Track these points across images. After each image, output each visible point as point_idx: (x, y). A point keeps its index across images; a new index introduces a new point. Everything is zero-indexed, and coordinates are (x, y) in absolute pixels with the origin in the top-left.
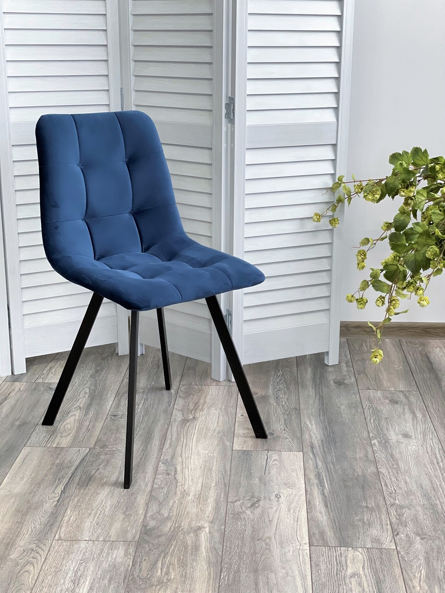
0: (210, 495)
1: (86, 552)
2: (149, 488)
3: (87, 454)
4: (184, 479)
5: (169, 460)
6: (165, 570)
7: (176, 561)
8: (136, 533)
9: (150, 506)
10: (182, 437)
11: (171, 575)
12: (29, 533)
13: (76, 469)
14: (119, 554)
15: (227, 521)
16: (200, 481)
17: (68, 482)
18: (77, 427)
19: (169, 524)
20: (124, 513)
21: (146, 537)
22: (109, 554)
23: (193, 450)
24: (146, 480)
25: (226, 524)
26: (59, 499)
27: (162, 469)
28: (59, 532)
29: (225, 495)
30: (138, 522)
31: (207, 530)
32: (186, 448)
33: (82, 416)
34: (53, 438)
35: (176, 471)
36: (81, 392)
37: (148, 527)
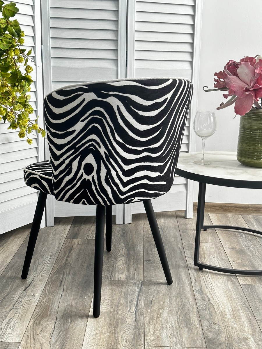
0: (241, 315)
2: (196, 310)
3: (141, 286)
4: (217, 303)
5: (200, 290)
8: (202, 342)
9: (202, 322)
10: (200, 275)
12: (125, 341)
13: (138, 296)
16: (229, 305)
17: (137, 304)
18: (126, 267)
19: (223, 335)
20: (187, 328)
23: (213, 284)
24: (191, 304)
26: (136, 316)
27: (198, 296)
28: (145, 340)
29: (251, 315)
30: (200, 334)
31: (252, 340)
32: (208, 283)
33: (127, 261)
34: (114, 275)
35: (208, 298)
36: (119, 245)
37: (209, 338)
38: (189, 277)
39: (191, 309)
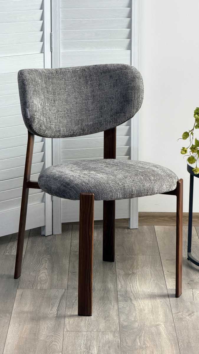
0: (159, 310)
1: (88, 336)
2: (116, 308)
3: (64, 293)
4: (138, 303)
5: (124, 294)
6: (142, 343)
7: (148, 339)
8: (117, 327)
9: (120, 315)
10: (128, 283)
11: (147, 345)
12: (46, 329)
13: (61, 300)
14: (110, 337)
15: (175, 322)
17: (59, 306)
18: (49, 278)
19: (137, 324)
20: (105, 319)
21: (124, 329)
22: (103, 337)
23: (139, 289)
24: (112, 304)
25: (175, 323)
26: (57, 313)
27: (121, 298)
28: (65, 328)
29: (169, 310)
30: (116, 323)
31: (163, 326)
32: (134, 288)
33: (50, 273)
34: (36, 285)
35: (131, 300)
36: (42, 259)
37: (123, 325)
38: (116, 285)
39: (112, 307)
